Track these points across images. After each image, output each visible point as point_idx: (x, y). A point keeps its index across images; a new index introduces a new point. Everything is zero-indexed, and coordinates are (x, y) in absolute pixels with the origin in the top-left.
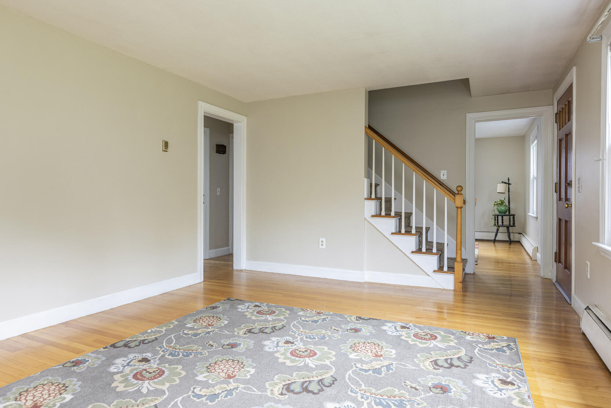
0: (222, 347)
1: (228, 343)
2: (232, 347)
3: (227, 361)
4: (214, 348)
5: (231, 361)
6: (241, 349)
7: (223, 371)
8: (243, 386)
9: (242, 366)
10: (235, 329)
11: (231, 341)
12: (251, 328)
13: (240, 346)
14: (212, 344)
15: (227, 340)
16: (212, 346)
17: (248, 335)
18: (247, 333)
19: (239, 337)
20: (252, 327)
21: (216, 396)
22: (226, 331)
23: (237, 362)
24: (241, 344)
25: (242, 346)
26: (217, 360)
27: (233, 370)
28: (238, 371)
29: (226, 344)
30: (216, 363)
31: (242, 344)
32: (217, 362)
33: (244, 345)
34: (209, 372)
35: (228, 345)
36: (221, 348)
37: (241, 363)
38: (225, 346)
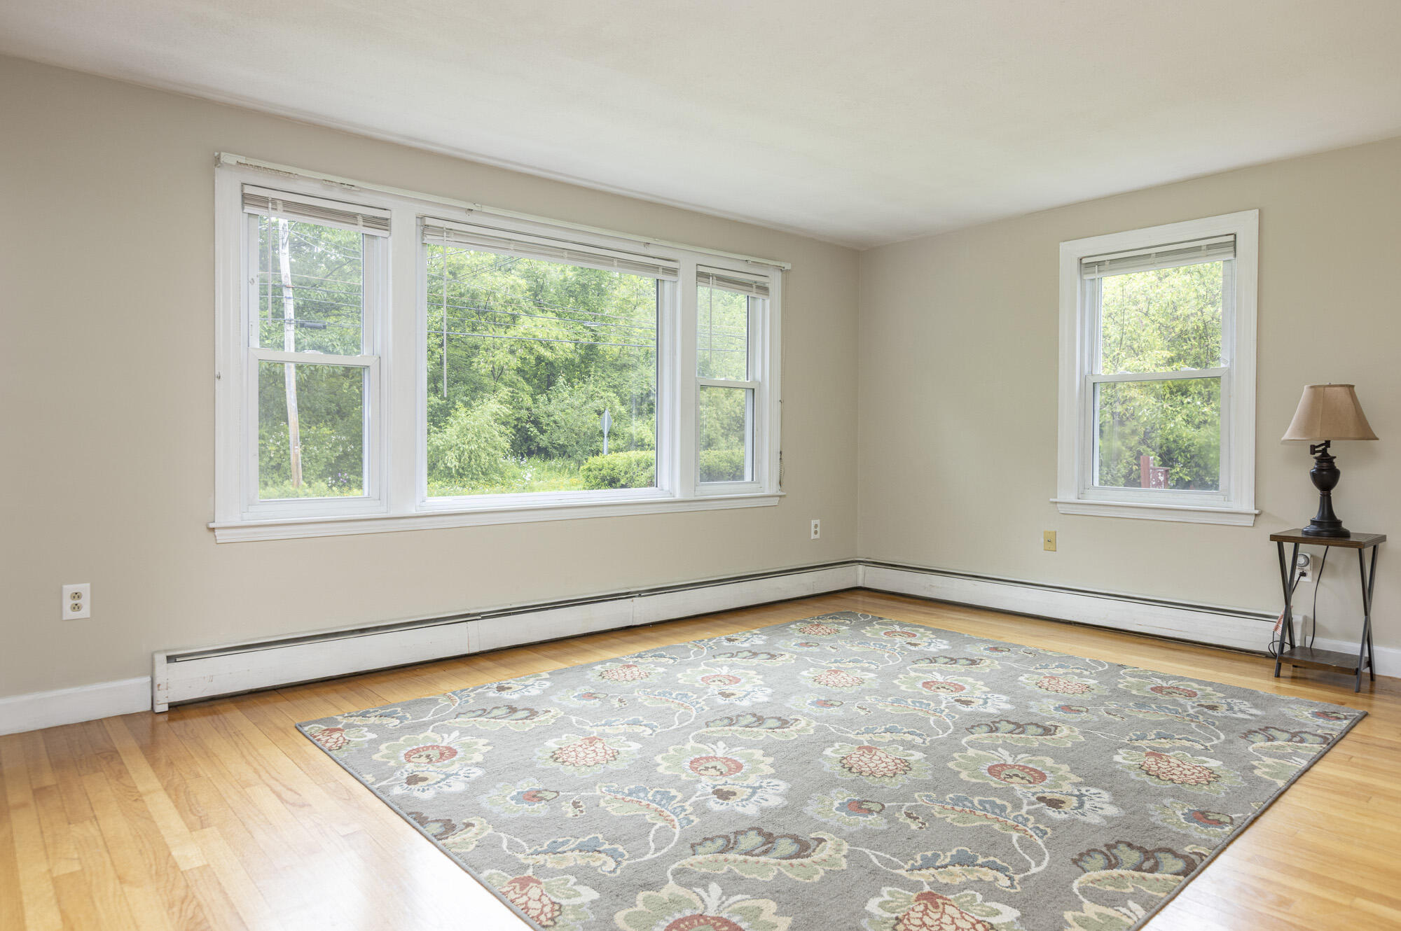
0: (883, 806)
1: (870, 817)
2: (860, 803)
3: (872, 774)
4: (904, 809)
5: (864, 774)
6: (839, 797)
7: (880, 759)
8: (849, 735)
9: (845, 761)
10: (845, 866)
11: (862, 821)
12: (794, 861)
13: (840, 804)
14: (909, 821)
15: (872, 826)
16: (909, 815)
17: (813, 835)
18: (813, 844)
19: (838, 831)
20: (791, 865)
21: (887, 731)
22: (875, 861)
23: (853, 770)
24: (837, 809)
25: (836, 804)
26: (893, 780)
27: (862, 758)
28: (853, 756)
29: (875, 815)
30: (895, 774)
31: (834, 809)
32: (892, 775)
33: (832, 804)
34: (906, 761)
35: (870, 811)
36: (886, 805)
37: (846, 766)
38: (878, 810)
